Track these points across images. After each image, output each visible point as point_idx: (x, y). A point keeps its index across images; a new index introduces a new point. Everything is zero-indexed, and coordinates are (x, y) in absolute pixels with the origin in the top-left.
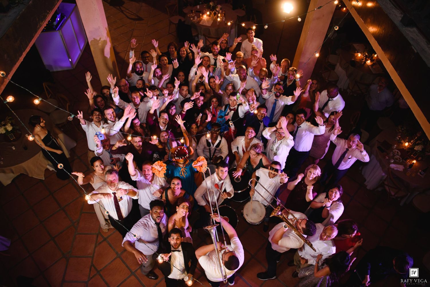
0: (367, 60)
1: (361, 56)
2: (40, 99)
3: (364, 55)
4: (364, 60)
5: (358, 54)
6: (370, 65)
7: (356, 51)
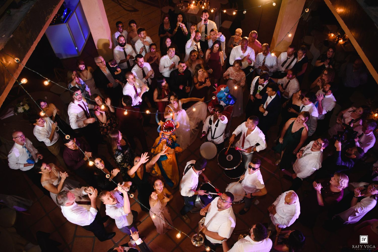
0: (339, 40)
1: (334, 36)
2: (49, 81)
3: (337, 35)
4: (336, 40)
5: (331, 34)
6: (342, 44)
7: (329, 32)
